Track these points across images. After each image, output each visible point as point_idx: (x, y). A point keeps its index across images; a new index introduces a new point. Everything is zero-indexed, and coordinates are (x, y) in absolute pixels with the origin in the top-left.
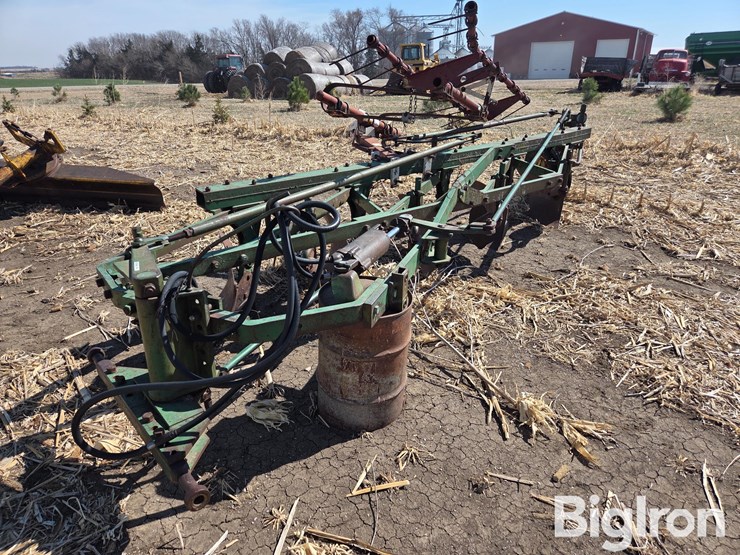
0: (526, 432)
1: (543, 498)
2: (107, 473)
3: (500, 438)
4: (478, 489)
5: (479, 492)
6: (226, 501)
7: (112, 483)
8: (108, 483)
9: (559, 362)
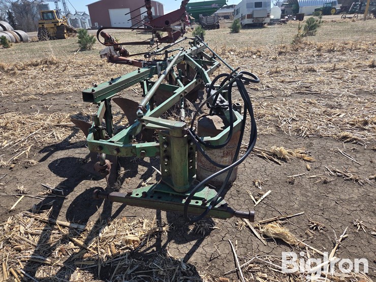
0: (284, 160)
1: (312, 177)
2: (142, 250)
3: (278, 165)
4: (292, 183)
5: (293, 184)
6: (213, 231)
7: (150, 253)
8: (148, 253)
9: (266, 135)
